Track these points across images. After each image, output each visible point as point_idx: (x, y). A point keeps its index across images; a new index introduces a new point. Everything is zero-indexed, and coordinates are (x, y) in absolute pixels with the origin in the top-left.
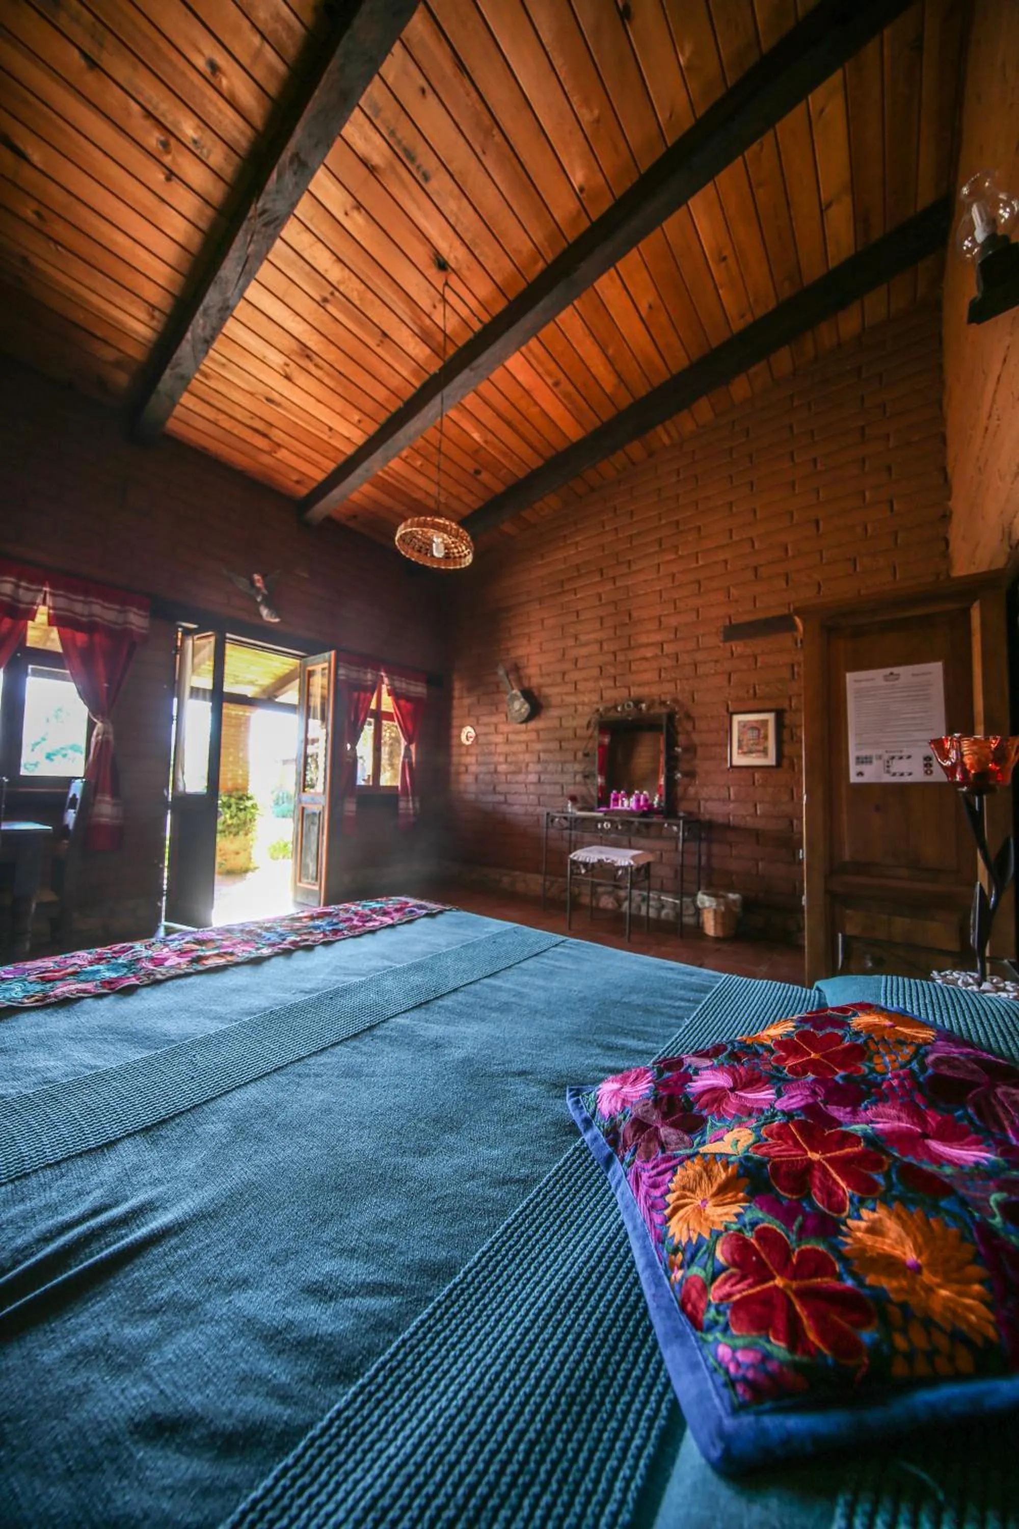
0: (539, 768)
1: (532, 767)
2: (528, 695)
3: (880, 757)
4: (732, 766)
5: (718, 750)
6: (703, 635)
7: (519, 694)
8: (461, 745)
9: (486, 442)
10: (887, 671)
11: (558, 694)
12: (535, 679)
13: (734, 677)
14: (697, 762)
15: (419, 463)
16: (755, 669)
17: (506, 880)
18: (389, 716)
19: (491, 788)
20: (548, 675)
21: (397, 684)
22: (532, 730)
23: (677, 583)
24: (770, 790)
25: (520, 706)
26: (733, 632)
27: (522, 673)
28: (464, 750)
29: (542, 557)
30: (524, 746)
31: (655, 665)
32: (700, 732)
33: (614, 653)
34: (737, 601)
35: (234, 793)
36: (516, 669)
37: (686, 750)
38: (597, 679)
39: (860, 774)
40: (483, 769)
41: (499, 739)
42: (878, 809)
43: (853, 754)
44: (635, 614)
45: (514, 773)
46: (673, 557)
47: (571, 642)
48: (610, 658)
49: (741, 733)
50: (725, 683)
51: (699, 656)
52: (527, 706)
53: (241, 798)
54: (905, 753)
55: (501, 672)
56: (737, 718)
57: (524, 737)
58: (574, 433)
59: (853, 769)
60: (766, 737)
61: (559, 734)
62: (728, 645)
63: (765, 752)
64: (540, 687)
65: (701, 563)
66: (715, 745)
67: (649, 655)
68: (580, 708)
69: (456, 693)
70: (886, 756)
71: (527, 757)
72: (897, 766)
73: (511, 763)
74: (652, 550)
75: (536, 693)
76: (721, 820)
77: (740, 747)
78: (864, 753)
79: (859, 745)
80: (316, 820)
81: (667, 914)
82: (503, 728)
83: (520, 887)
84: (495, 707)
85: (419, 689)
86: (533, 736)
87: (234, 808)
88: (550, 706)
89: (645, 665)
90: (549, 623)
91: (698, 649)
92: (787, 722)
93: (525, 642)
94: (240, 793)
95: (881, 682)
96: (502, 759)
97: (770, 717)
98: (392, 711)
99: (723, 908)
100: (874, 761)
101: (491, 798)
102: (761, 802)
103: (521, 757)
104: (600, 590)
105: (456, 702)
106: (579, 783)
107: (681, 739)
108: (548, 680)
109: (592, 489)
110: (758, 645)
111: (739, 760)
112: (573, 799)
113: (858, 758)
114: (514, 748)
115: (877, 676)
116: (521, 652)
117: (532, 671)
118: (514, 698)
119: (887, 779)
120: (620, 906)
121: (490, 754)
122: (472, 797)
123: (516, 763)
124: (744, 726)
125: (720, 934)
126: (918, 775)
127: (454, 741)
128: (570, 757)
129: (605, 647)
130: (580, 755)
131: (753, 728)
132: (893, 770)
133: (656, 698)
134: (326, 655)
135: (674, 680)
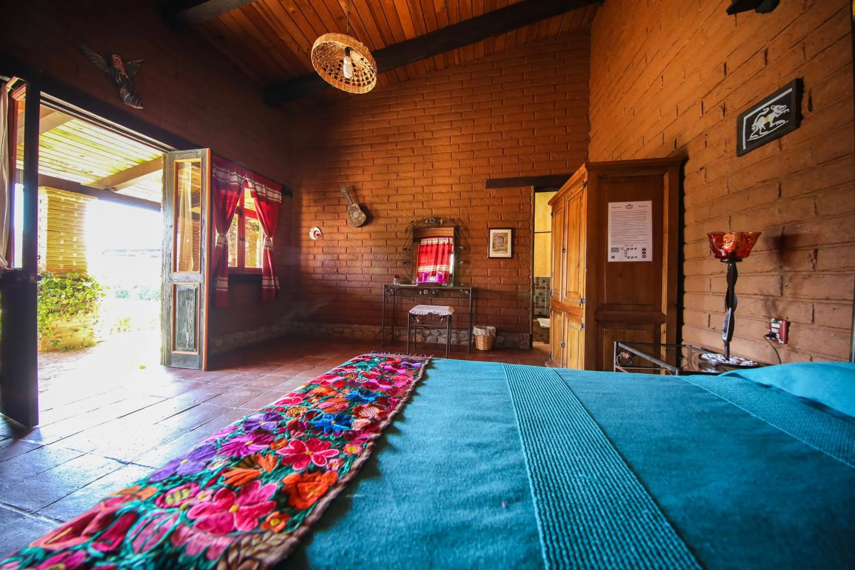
0: (371, 257)
1: (366, 256)
2: (363, 208)
3: (623, 249)
4: (489, 258)
5: (482, 248)
6: (475, 183)
7: (357, 206)
8: (310, 240)
9: (349, 13)
10: (627, 203)
11: (384, 210)
12: (368, 198)
13: (491, 209)
14: (470, 255)
15: (292, 9)
16: (502, 205)
17: (347, 331)
18: (252, 214)
19: (335, 270)
20: (378, 196)
21: (258, 189)
22: (366, 232)
23: (461, 150)
24: (508, 270)
25: (358, 215)
26: (491, 184)
27: (359, 193)
28: (312, 244)
29: (373, 116)
30: (360, 243)
31: (447, 197)
32: (473, 238)
33: (423, 187)
34: (493, 166)
35: (68, 275)
36: (354, 190)
37: (465, 248)
38: (411, 202)
39: (613, 257)
40: (328, 257)
41: (341, 237)
42: (620, 275)
43: (610, 247)
44: (436, 165)
45: (351, 260)
46: (458, 133)
47: (394, 177)
48: (420, 190)
49: (494, 240)
50: (486, 211)
51: (473, 195)
52: (364, 215)
53: (78, 280)
54: (634, 247)
55: (344, 191)
56: (492, 232)
57: (360, 236)
58: (409, 33)
59: (610, 254)
60: (507, 243)
61: (385, 236)
62: (488, 190)
63: (506, 250)
64: (372, 204)
65: (474, 141)
66: (481, 245)
67: (444, 191)
68: (400, 220)
69: (305, 203)
70: (625, 248)
71: (363, 250)
72: (631, 253)
73: (350, 254)
74: (446, 127)
75: (369, 208)
76: (483, 286)
77: (493, 248)
78: (615, 246)
79: (613, 242)
80: (193, 296)
81: (453, 341)
82: (343, 229)
83: (358, 334)
84: (336, 215)
85: (276, 196)
86: (367, 236)
87: (69, 290)
88: (379, 217)
89: (442, 196)
90: (378, 162)
91: (471, 191)
92: (516, 235)
93: (360, 172)
94: (77, 275)
95: (624, 209)
96: (343, 250)
97: (509, 232)
98: (255, 209)
99: (488, 334)
100: (620, 250)
101: (334, 277)
102: (503, 277)
103: (358, 250)
104: (414, 146)
105: (304, 209)
106: (400, 267)
107: (462, 241)
108: (377, 200)
109: (409, 79)
110: (505, 192)
111: (492, 254)
112: (397, 277)
113: (612, 249)
114: (352, 244)
115: (622, 205)
116: (358, 178)
117: (365, 192)
118: (354, 209)
119: (626, 260)
120: (426, 340)
121: (333, 247)
122: (320, 276)
123: (353, 254)
124: (496, 236)
125: (486, 349)
126: (640, 259)
127: (304, 237)
128: (393, 250)
129: (417, 183)
130: (400, 249)
131: (500, 237)
132: (628, 255)
133: (448, 217)
134: (200, 151)
135: (459, 207)
